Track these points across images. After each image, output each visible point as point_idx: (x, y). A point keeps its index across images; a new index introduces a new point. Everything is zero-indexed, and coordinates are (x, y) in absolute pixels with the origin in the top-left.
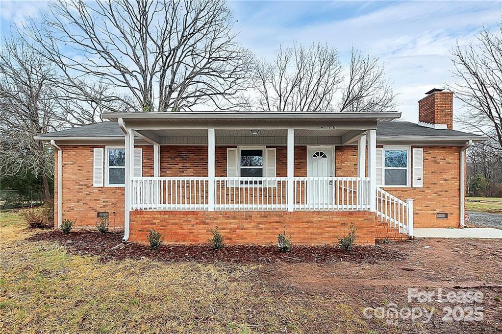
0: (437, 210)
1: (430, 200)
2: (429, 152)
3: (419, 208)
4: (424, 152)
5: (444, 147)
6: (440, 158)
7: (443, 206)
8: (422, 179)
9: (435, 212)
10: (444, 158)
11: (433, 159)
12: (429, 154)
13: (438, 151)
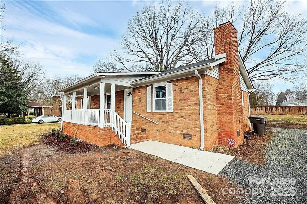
0: (183, 131)
1: (179, 122)
2: (177, 84)
3: (171, 128)
4: (173, 85)
5: (187, 79)
6: (185, 88)
7: (188, 128)
8: (172, 106)
9: (182, 133)
10: (187, 87)
11: (180, 90)
12: (177, 86)
13: (183, 83)
